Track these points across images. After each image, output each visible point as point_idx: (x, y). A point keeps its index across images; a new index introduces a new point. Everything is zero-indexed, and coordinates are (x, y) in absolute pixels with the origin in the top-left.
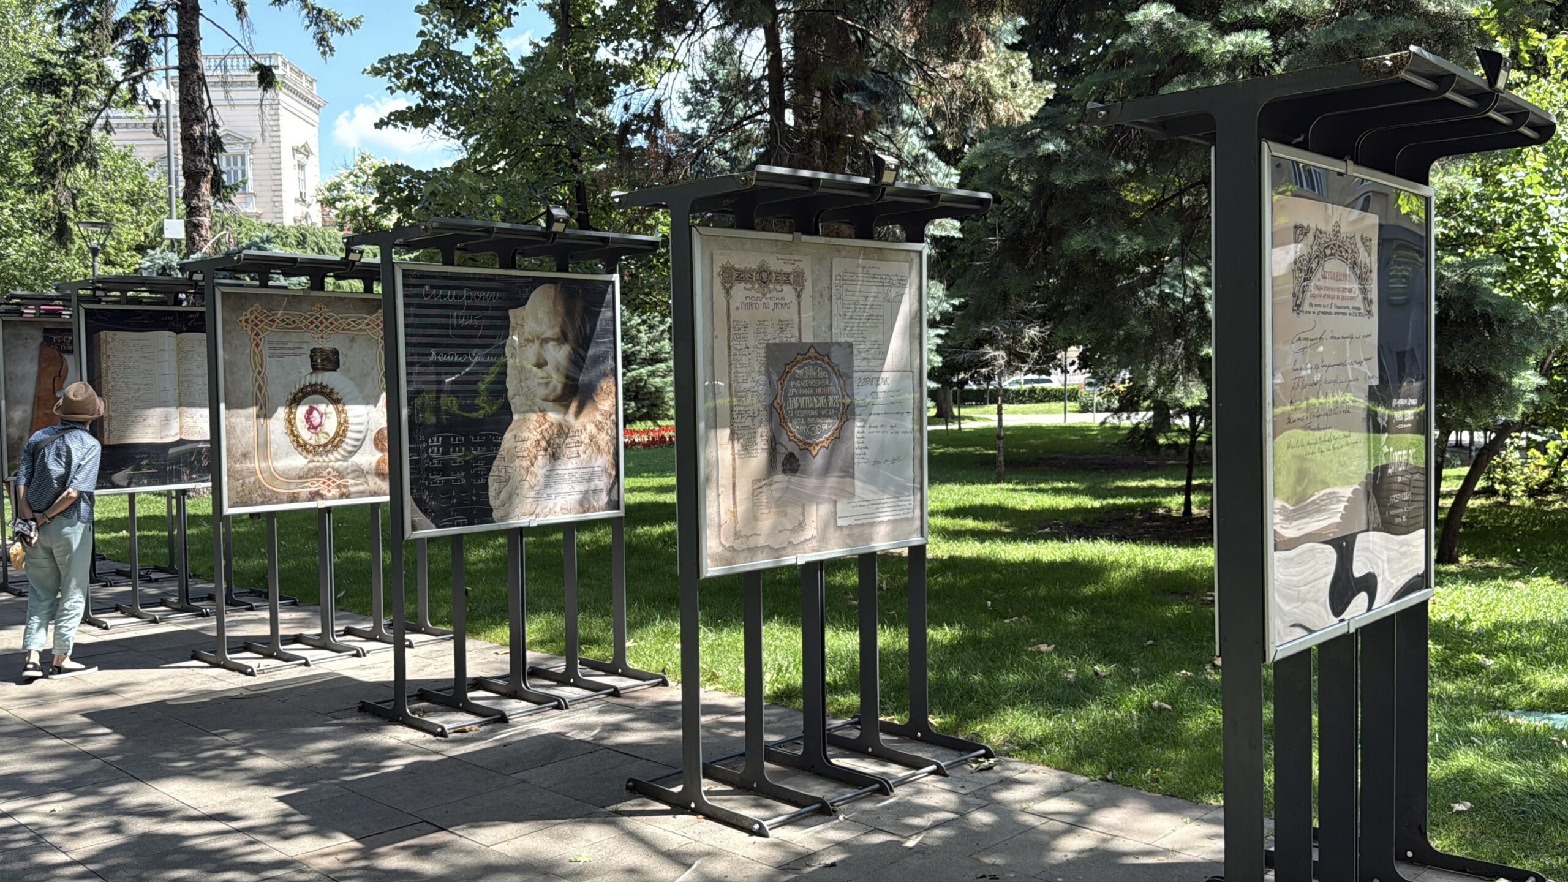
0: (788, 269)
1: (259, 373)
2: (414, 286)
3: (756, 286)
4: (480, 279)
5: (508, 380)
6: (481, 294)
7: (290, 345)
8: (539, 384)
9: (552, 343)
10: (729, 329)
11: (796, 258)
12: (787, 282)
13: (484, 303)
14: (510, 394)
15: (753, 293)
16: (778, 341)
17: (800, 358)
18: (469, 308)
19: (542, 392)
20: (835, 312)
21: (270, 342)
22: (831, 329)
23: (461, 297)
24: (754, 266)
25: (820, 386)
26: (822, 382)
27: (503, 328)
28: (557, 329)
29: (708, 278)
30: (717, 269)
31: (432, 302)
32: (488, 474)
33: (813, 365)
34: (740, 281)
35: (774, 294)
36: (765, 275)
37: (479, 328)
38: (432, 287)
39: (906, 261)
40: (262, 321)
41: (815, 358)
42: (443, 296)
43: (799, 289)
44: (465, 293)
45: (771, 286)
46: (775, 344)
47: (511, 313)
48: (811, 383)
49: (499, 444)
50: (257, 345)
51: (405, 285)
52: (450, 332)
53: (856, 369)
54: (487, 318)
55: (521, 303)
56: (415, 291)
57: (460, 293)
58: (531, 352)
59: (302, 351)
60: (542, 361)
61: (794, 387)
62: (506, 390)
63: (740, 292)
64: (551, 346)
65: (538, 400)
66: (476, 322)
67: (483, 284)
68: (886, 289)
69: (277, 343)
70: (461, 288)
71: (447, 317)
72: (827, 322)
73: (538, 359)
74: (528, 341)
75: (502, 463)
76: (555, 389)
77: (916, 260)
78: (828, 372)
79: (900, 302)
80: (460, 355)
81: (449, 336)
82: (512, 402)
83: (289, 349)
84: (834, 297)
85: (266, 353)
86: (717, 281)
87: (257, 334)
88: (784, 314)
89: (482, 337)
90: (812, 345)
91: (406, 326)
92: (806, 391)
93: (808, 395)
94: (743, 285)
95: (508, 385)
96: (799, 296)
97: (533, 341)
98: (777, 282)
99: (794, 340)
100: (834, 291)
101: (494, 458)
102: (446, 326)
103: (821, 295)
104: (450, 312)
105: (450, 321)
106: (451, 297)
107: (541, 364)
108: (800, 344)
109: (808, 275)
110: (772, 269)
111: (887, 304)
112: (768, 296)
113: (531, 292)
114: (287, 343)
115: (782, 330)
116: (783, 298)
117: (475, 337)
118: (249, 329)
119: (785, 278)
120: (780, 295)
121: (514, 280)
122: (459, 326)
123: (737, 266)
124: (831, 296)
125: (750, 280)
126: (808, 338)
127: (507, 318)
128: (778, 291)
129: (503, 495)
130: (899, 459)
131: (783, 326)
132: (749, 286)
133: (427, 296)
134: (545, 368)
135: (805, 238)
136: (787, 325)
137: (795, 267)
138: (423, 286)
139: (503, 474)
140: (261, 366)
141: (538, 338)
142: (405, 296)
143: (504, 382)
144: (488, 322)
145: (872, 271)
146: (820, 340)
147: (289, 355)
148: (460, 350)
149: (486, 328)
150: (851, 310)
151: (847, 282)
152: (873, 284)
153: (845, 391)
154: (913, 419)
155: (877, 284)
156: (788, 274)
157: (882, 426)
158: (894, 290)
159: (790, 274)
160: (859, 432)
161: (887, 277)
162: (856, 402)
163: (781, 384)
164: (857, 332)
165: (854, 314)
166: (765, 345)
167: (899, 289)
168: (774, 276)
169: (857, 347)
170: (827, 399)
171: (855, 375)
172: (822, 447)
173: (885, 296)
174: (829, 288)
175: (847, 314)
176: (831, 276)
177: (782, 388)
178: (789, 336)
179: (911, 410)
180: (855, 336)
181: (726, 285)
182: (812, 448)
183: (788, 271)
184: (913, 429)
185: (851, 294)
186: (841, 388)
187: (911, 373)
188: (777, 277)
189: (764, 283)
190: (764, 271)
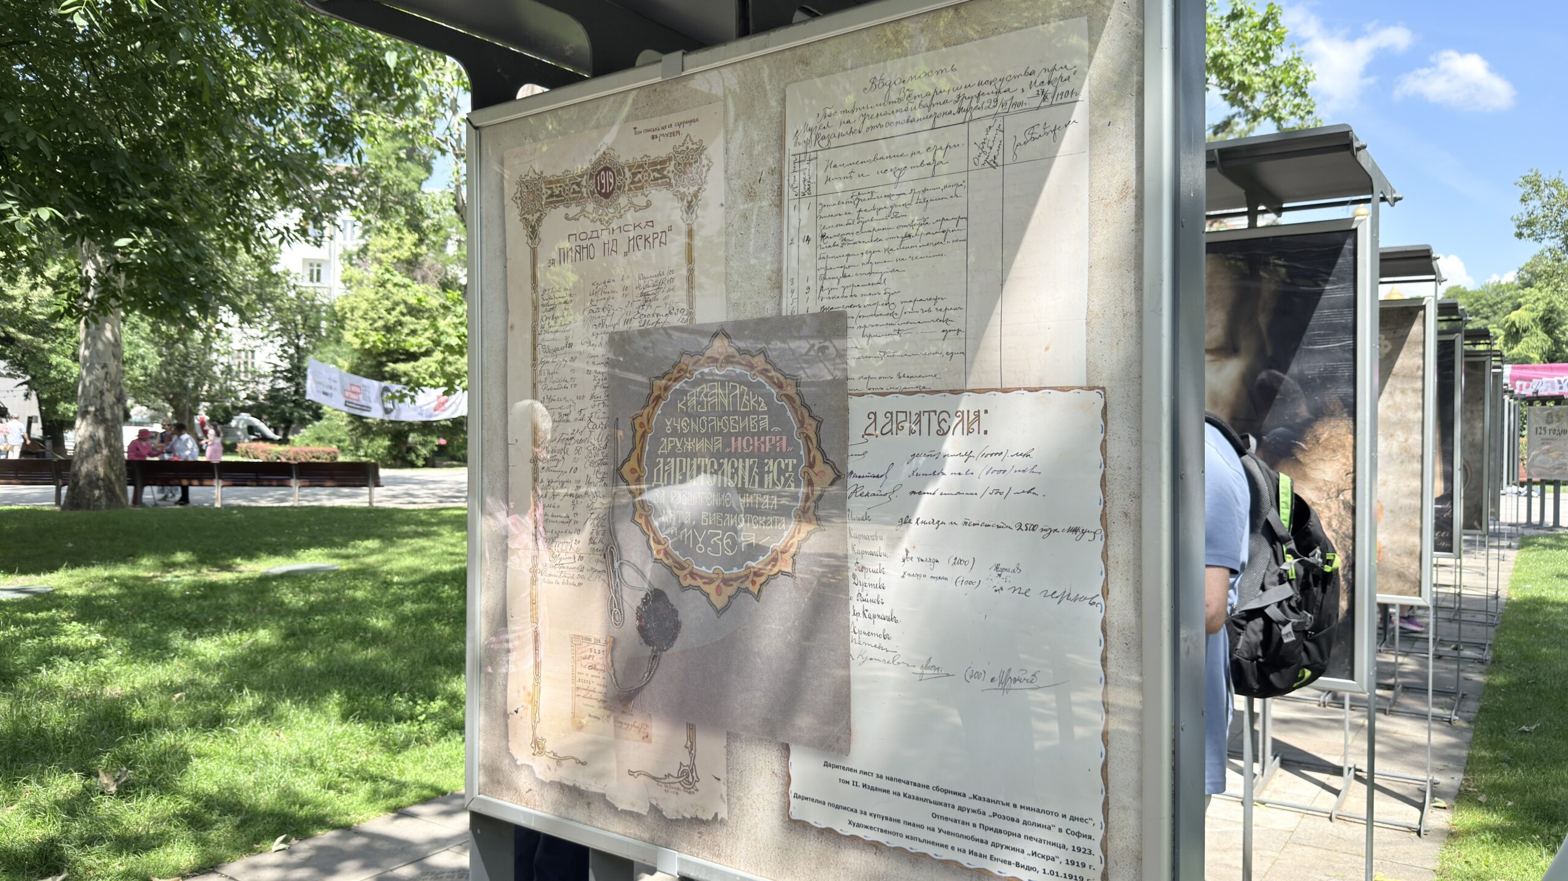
0: (662, 150)
3: (590, 207)
10: (536, 308)
11: (682, 117)
12: (661, 180)
15: (584, 225)
17: (687, 361)
20: (791, 230)
22: (779, 284)
24: (582, 166)
25: (743, 433)
26: (750, 423)
29: (495, 211)
30: (511, 190)
33: (722, 380)
34: (554, 205)
35: (630, 217)
36: (607, 178)
41: (728, 360)
43: (689, 191)
45: (623, 200)
46: (630, 334)
48: (715, 424)
63: (556, 227)
68: (978, 131)
72: (768, 262)
78: (767, 395)
79: (1048, 159)
84: (788, 194)
86: (513, 214)
90: (720, 329)
92: (703, 444)
93: (708, 455)
94: (562, 210)
96: (688, 209)
98: (637, 186)
99: (676, 320)
100: (788, 176)
103: (749, 194)
108: (691, 328)
110: (622, 160)
111: (985, 179)
112: (614, 223)
115: (645, 299)
116: (651, 223)
119: (655, 173)
120: (647, 215)
123: (548, 174)
124: (780, 194)
125: (578, 197)
126: (709, 310)
128: (638, 208)
131: (647, 289)
132: (574, 210)
136: (659, 286)
137: (677, 141)
146: (746, 314)
150: (844, 219)
151: (834, 142)
152: (928, 124)
153: (819, 447)
154: (1105, 556)
155: (939, 122)
156: (663, 162)
157: (958, 561)
158: (1018, 123)
159: (670, 159)
160: (862, 569)
161: (987, 89)
162: (852, 481)
163: (642, 425)
164: (867, 279)
165: (857, 228)
166: (606, 337)
167: (1041, 116)
168: (628, 174)
169: (862, 322)
170: (761, 465)
171: (853, 402)
172: (739, 590)
173: (974, 151)
174: (772, 172)
175: (828, 232)
176: (782, 138)
177: (644, 435)
178: (663, 311)
179: (1097, 525)
180: (858, 291)
181: (530, 217)
182: (710, 589)
183: (663, 154)
184: (1105, 592)
185: (849, 169)
186: (807, 438)
187: (1094, 395)
188: (634, 175)
189: (607, 196)
190: (606, 169)
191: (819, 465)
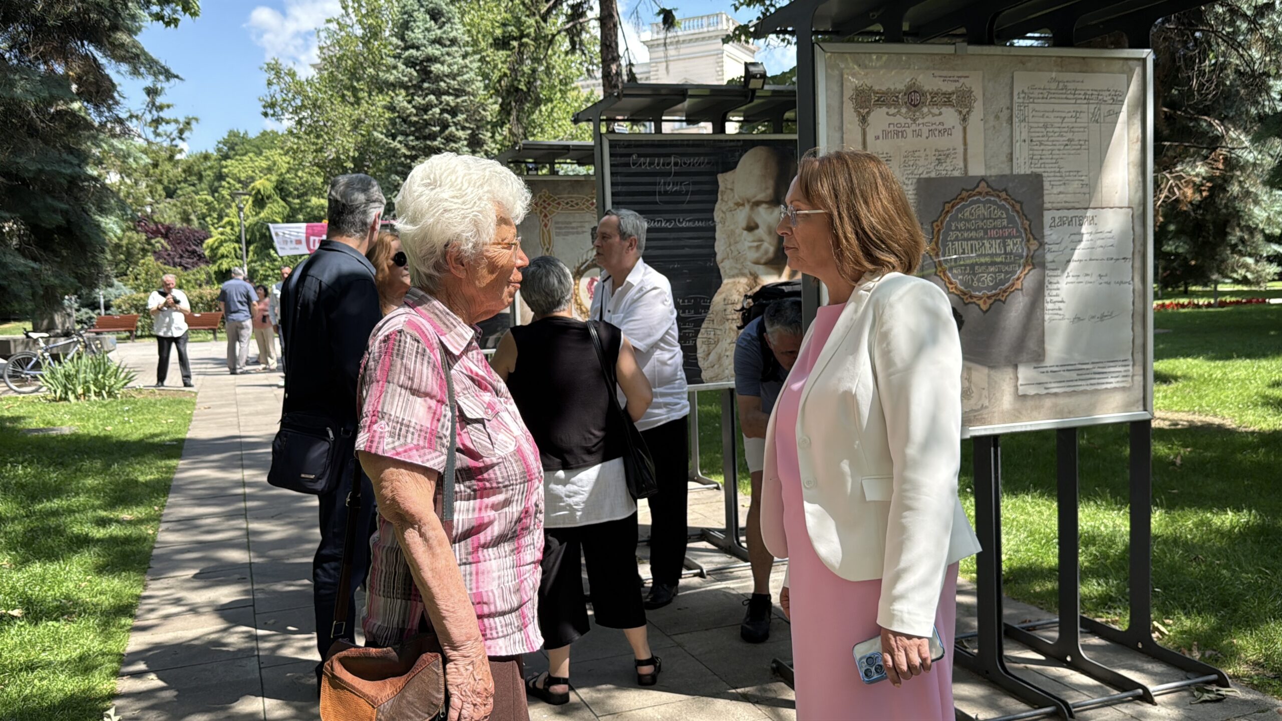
0: (949, 87)
1: (548, 250)
2: (622, 155)
3: (904, 110)
4: (688, 145)
5: (716, 244)
6: (688, 160)
7: (574, 225)
8: (750, 247)
9: (764, 206)
11: (960, 74)
12: (948, 103)
13: (692, 169)
14: (719, 258)
15: (899, 119)
16: (933, 175)
17: (964, 194)
18: (676, 174)
19: (753, 255)
20: (1016, 136)
21: (557, 223)
22: (1011, 160)
23: (669, 164)
24: (901, 87)
25: (994, 228)
26: (998, 223)
27: (712, 194)
28: (770, 191)
29: (835, 104)
30: (848, 93)
31: (639, 170)
32: (696, 336)
33: (984, 203)
34: (880, 106)
35: (929, 119)
36: (915, 97)
37: (687, 193)
38: (639, 156)
39: (1123, 72)
40: (549, 204)
41: (987, 194)
42: (650, 164)
43: (965, 111)
44: (673, 160)
45: (925, 110)
46: (929, 180)
47: (720, 178)
48: (981, 224)
49: (708, 307)
50: (546, 226)
51: (611, 155)
52: (657, 198)
53: (1047, 206)
54: (694, 183)
55: (730, 166)
56: (624, 160)
57: (667, 160)
58: (742, 216)
59: (584, 229)
60: (752, 224)
61: (957, 229)
62: (715, 254)
63: (880, 118)
64: (762, 209)
65: (749, 263)
66: (684, 188)
67: (690, 150)
68: (1092, 107)
69: (562, 223)
70: (669, 155)
71: (655, 184)
72: (1006, 149)
73: (748, 223)
74: (738, 205)
75: (711, 326)
76: (766, 252)
77: (1138, 71)
78: (1007, 210)
79: (1115, 123)
80: (667, 221)
81: (656, 203)
82: (720, 266)
83: (573, 228)
84: (1015, 120)
85: (553, 232)
86: (849, 107)
87: (546, 216)
88: (943, 142)
89: (689, 202)
90: (983, 179)
91: (613, 194)
92: (973, 234)
93: (977, 239)
94: (884, 109)
95: (716, 249)
96: (964, 119)
97: (743, 205)
98: (934, 104)
99: (956, 174)
100: (1016, 112)
101: (703, 320)
102: (653, 193)
103: (997, 117)
104: (658, 179)
105: (657, 188)
106: (658, 165)
107: (751, 227)
108: (966, 178)
109: (977, 92)
110: (926, 88)
111: (1094, 126)
112: (920, 121)
113: (741, 156)
114: (571, 223)
115: (940, 162)
116: (941, 123)
117: (683, 202)
118: (538, 211)
119: (945, 99)
120: (937, 119)
121: (723, 144)
122: (666, 193)
123: (876, 88)
124: (1011, 118)
125: (896, 104)
126: (977, 170)
127: (716, 183)
128: (934, 115)
129: (713, 357)
130: (1111, 315)
131: (941, 157)
132: (893, 110)
133: (634, 164)
134: (756, 232)
135: (973, 49)
136: (947, 156)
137: (958, 85)
138: (630, 155)
139: (712, 336)
140: (549, 244)
141: (749, 202)
142: (611, 165)
143: (713, 247)
144: (697, 188)
145: (1070, 86)
146: (994, 172)
147: (573, 233)
148: (668, 216)
149: (693, 193)
150: (1041, 134)
151: (1036, 101)
152: (1074, 101)
153: (1031, 233)
154: (1133, 267)
155: (1078, 101)
156: (950, 94)
157: (1087, 275)
158: (1105, 108)
159: (953, 93)
160: (1050, 283)
161: (1095, 93)
162: (1047, 246)
163: (937, 226)
164: (1050, 161)
165: (1045, 139)
166: (915, 181)
167: (1112, 107)
168: (929, 97)
169: (1049, 179)
170: (1004, 243)
171: (1045, 213)
172: (995, 300)
173: (1091, 116)
174: (1008, 108)
175: (1034, 139)
176: (1012, 94)
177: (939, 230)
178: (950, 168)
179: (1130, 256)
180: (1047, 166)
181: (862, 111)
182: (981, 302)
183: (950, 90)
184: (1133, 279)
185: (1041, 114)
186: (1025, 229)
187: (1130, 210)
188: (932, 98)
189: (915, 106)
190: (915, 92)
191: (1032, 241)
